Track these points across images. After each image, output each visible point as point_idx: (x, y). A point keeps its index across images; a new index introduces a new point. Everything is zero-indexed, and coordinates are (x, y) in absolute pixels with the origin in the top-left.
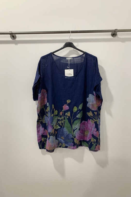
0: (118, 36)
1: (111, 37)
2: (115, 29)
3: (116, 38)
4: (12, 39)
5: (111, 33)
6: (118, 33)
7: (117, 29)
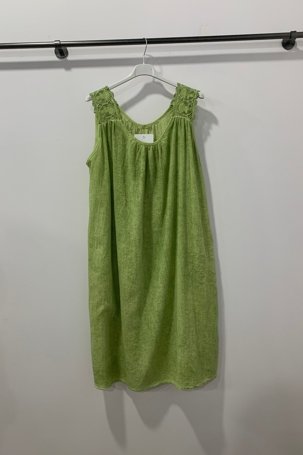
0: (297, 47)
1: (282, 50)
2: (291, 32)
3: (293, 51)
4: (58, 57)
5: (281, 40)
6: (297, 40)
7: (295, 31)
